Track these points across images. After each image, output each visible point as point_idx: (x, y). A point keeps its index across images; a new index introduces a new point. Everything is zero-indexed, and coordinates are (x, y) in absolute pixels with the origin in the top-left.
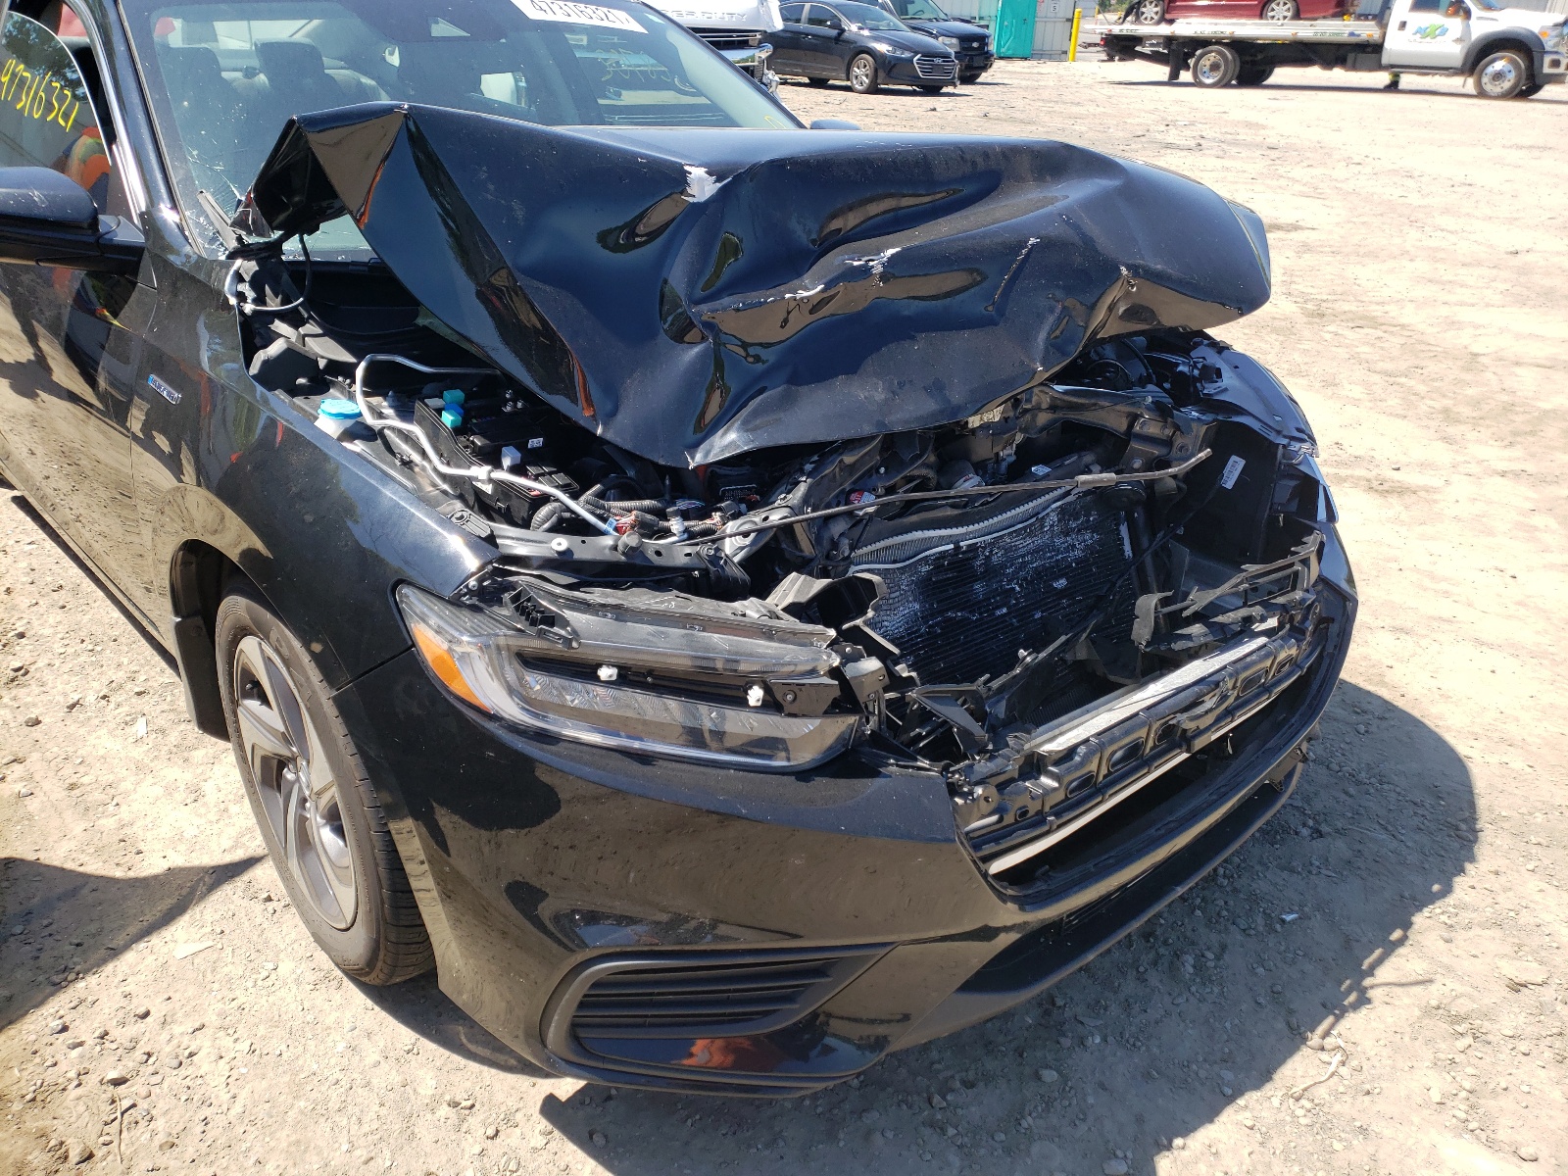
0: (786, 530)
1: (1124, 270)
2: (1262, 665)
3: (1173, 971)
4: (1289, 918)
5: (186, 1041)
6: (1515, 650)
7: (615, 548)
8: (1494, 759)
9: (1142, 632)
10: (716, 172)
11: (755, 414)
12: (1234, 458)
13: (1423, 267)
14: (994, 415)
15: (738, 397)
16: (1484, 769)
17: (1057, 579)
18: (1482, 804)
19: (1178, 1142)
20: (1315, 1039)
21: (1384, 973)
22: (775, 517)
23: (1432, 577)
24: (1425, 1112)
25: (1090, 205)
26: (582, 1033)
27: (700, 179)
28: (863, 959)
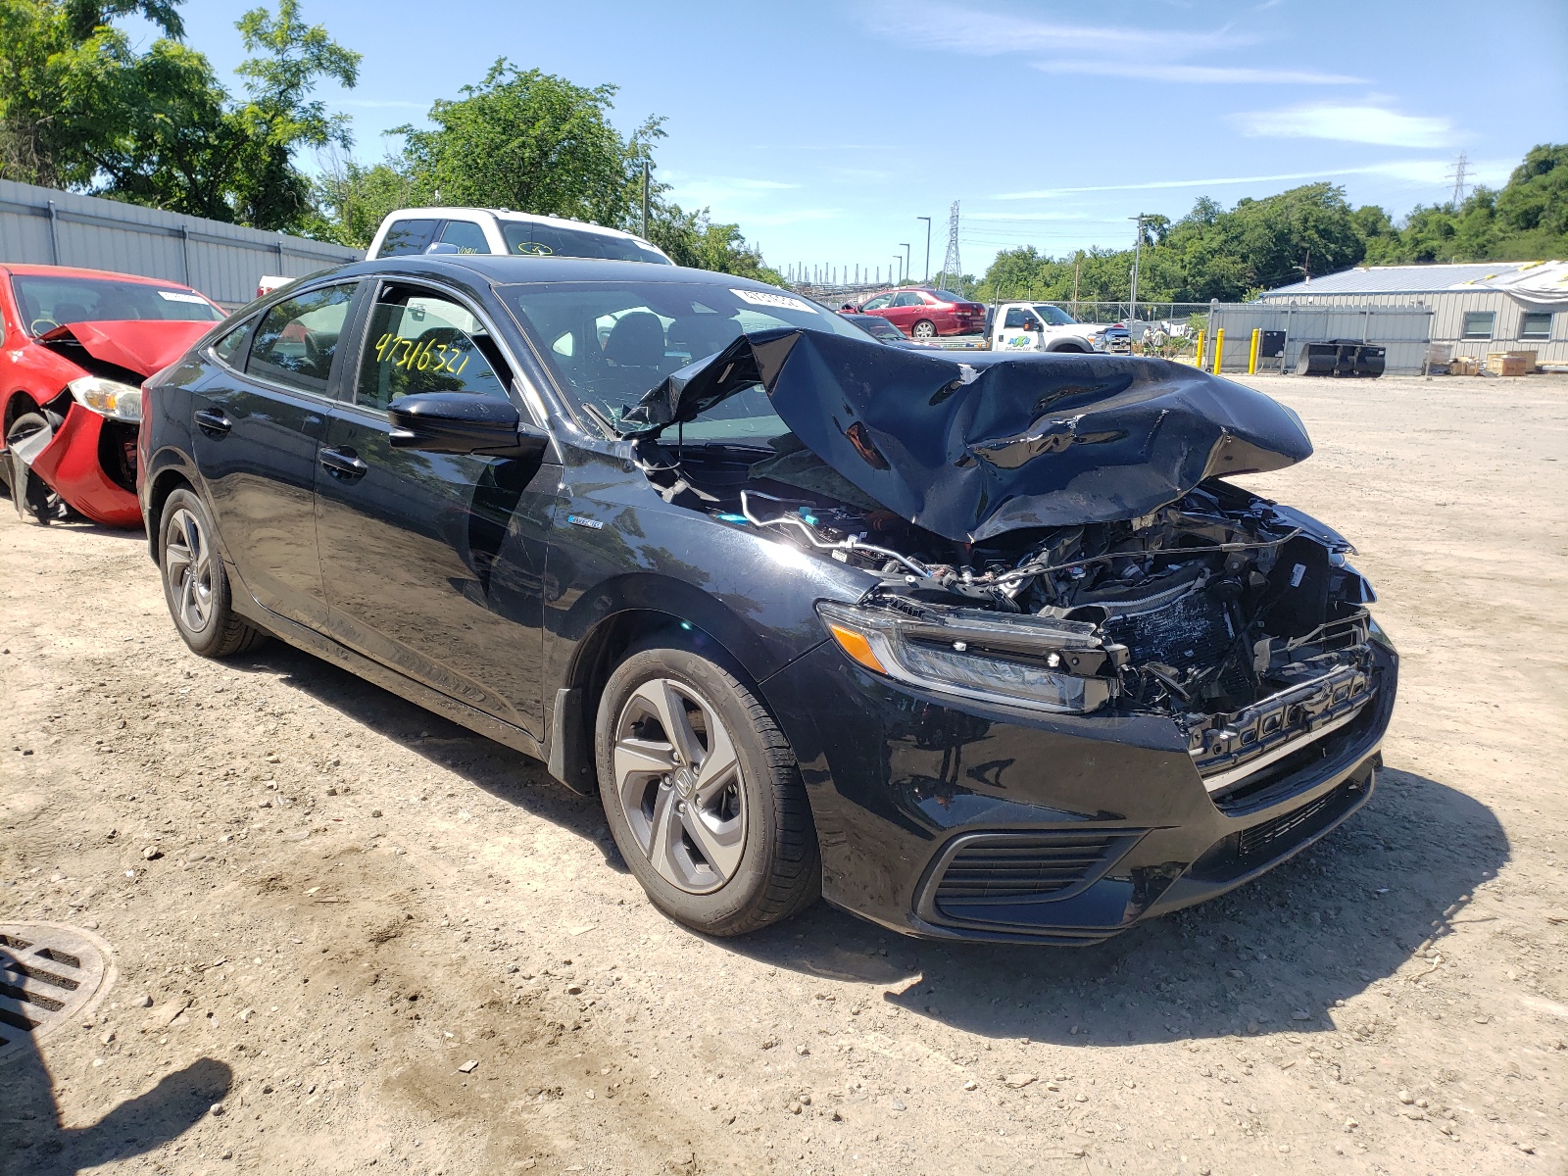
0: (1040, 576)
1: (1224, 430)
2: (1344, 683)
3: (1306, 917)
4: (1383, 891)
5: (608, 974)
6: (1510, 749)
7: (941, 583)
8: (1509, 808)
9: (1261, 664)
10: (978, 368)
11: (1008, 510)
12: (1297, 565)
13: (1371, 515)
14: (1149, 520)
15: (993, 503)
16: (1504, 814)
17: (1187, 650)
18: (1508, 831)
19: (1339, 1002)
20: (1420, 951)
21: (1458, 917)
22: (1033, 570)
23: (1432, 706)
24: (1508, 985)
25: (1192, 392)
26: (942, 902)
27: (968, 371)
28: (1133, 838)
